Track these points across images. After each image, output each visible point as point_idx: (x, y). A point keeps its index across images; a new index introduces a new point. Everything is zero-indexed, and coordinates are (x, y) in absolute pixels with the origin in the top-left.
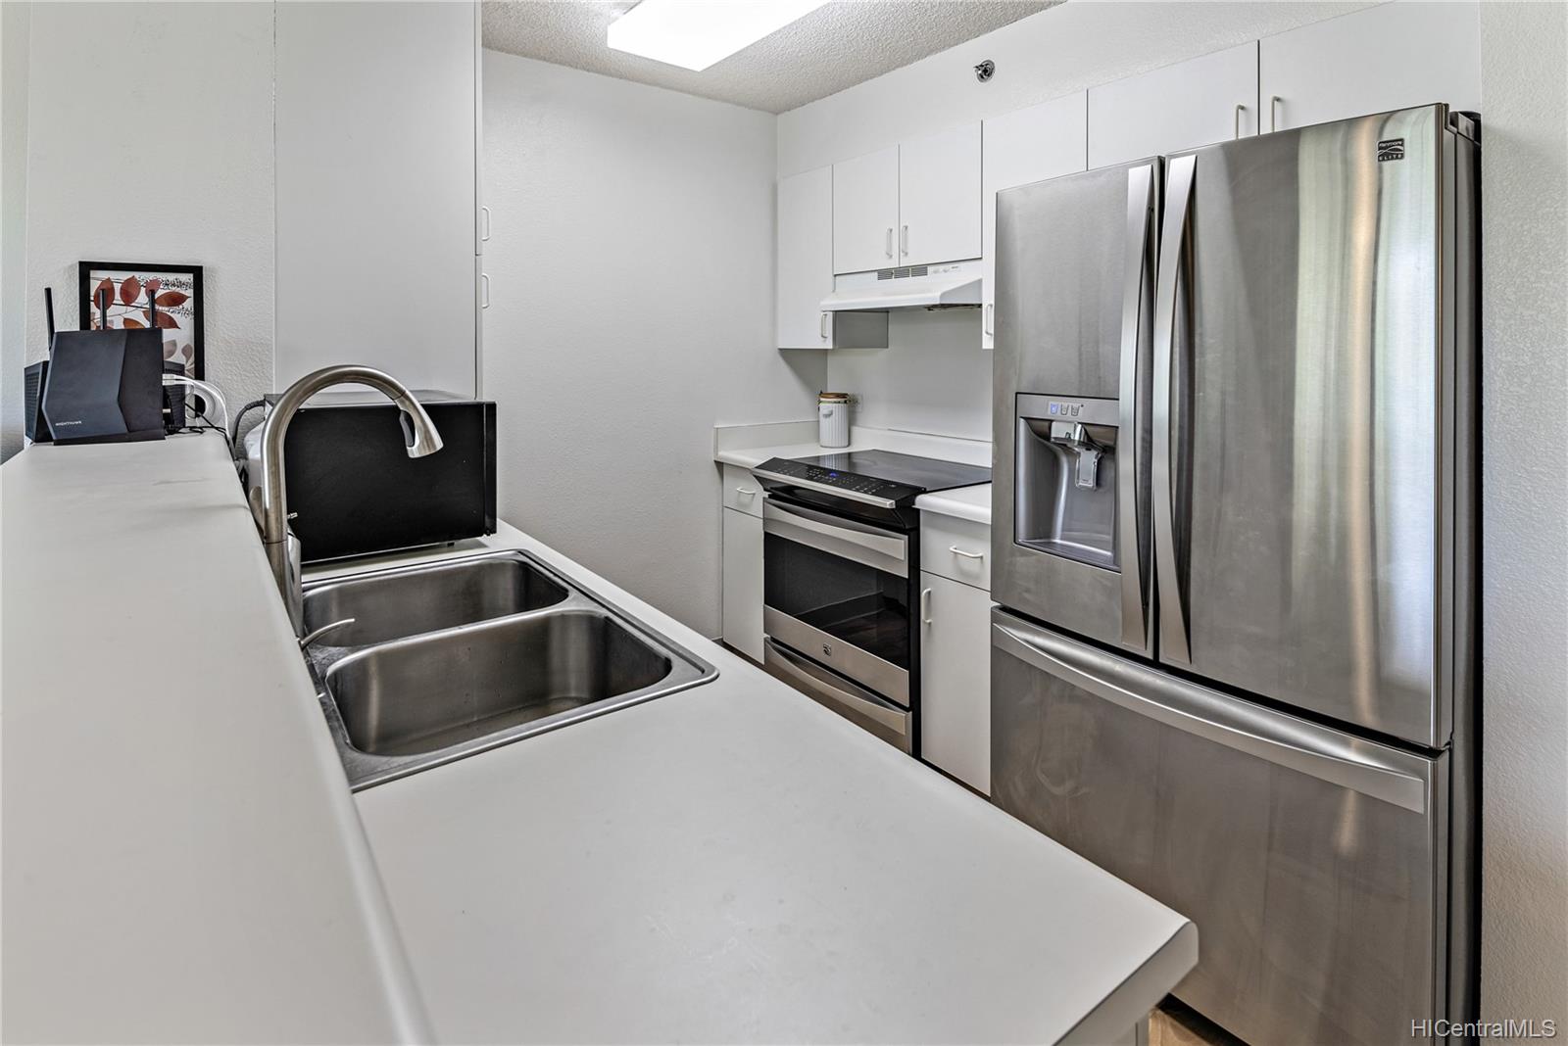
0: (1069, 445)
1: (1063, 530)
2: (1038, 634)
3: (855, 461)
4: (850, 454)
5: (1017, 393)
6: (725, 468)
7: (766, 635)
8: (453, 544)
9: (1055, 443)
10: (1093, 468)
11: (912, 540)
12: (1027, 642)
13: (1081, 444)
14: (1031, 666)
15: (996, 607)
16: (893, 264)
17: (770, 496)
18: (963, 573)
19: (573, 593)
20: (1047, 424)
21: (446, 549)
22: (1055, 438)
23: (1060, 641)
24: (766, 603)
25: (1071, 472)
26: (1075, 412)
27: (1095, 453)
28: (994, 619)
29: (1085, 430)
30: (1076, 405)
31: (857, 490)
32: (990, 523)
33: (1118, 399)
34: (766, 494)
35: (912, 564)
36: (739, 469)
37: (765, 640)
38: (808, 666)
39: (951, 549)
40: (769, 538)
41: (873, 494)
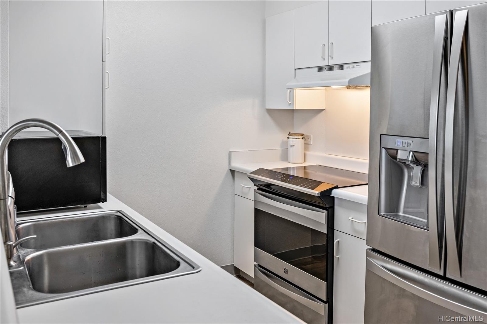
0: (407, 163)
1: (404, 207)
2: (389, 263)
3: (307, 171)
4: (305, 167)
5: (381, 135)
6: (235, 173)
7: (256, 263)
8: (86, 207)
9: (399, 162)
10: (419, 175)
11: (329, 212)
12: (384, 267)
13: (412, 162)
14: (384, 280)
15: (369, 249)
16: (326, 63)
17: (258, 189)
18: (356, 231)
19: (140, 231)
20: (395, 151)
21: (83, 209)
22: (400, 159)
23: (399, 266)
24: (255, 246)
25: (409, 177)
26: (409, 145)
27: (421, 167)
28: (368, 255)
29: (414, 155)
30: (410, 141)
31: (301, 186)
32: (367, 204)
33: (428, 139)
34: (256, 188)
35: (329, 226)
36: (243, 173)
37: (255, 265)
38: (276, 279)
39: (350, 218)
40: (257, 211)
41: (310, 188)
